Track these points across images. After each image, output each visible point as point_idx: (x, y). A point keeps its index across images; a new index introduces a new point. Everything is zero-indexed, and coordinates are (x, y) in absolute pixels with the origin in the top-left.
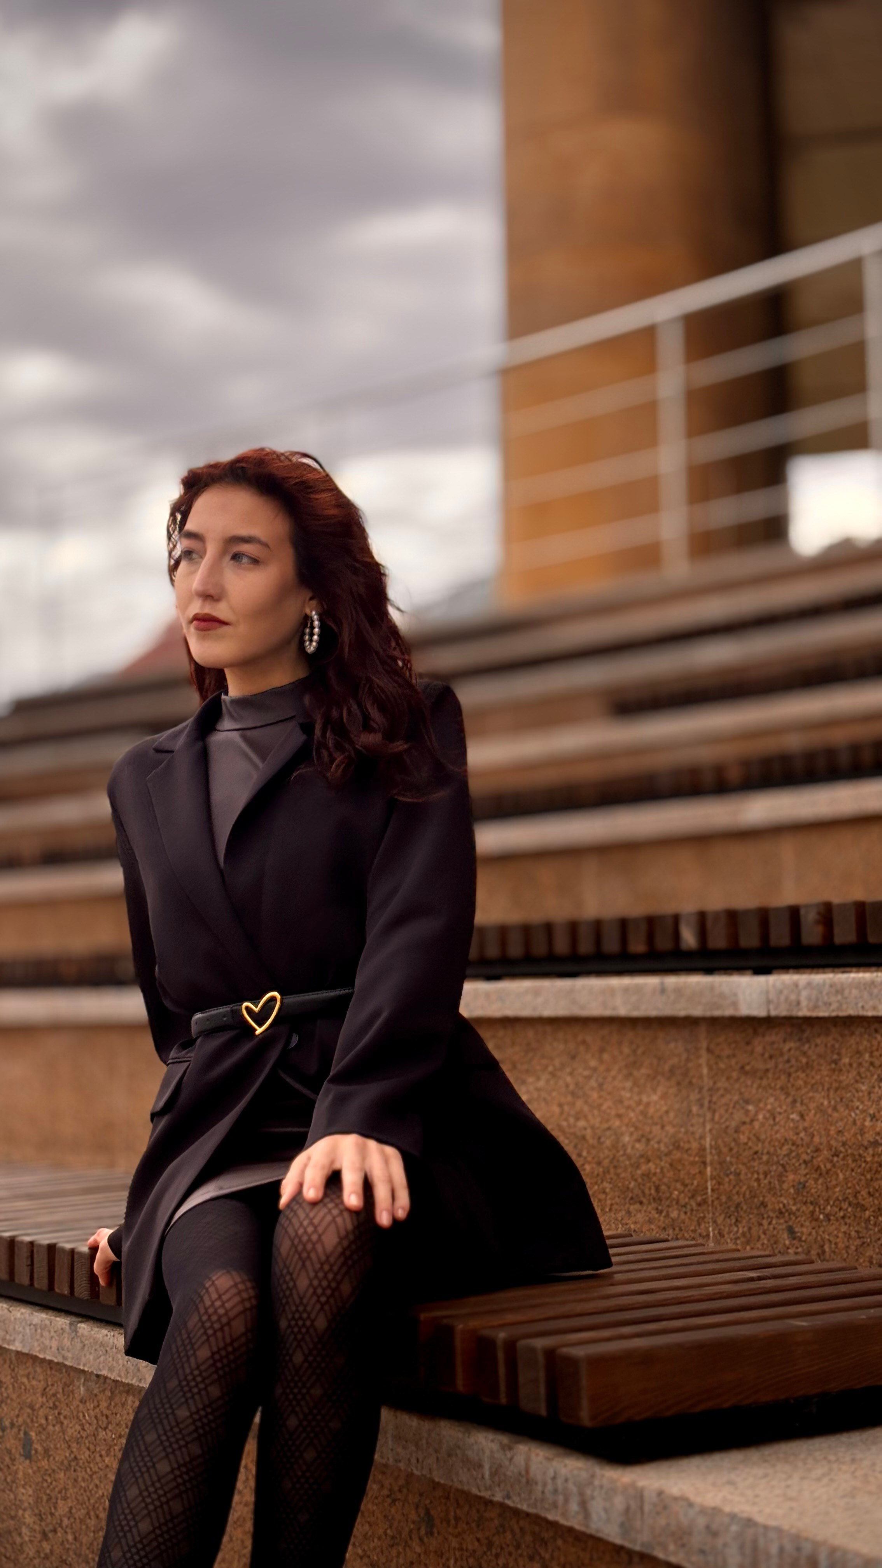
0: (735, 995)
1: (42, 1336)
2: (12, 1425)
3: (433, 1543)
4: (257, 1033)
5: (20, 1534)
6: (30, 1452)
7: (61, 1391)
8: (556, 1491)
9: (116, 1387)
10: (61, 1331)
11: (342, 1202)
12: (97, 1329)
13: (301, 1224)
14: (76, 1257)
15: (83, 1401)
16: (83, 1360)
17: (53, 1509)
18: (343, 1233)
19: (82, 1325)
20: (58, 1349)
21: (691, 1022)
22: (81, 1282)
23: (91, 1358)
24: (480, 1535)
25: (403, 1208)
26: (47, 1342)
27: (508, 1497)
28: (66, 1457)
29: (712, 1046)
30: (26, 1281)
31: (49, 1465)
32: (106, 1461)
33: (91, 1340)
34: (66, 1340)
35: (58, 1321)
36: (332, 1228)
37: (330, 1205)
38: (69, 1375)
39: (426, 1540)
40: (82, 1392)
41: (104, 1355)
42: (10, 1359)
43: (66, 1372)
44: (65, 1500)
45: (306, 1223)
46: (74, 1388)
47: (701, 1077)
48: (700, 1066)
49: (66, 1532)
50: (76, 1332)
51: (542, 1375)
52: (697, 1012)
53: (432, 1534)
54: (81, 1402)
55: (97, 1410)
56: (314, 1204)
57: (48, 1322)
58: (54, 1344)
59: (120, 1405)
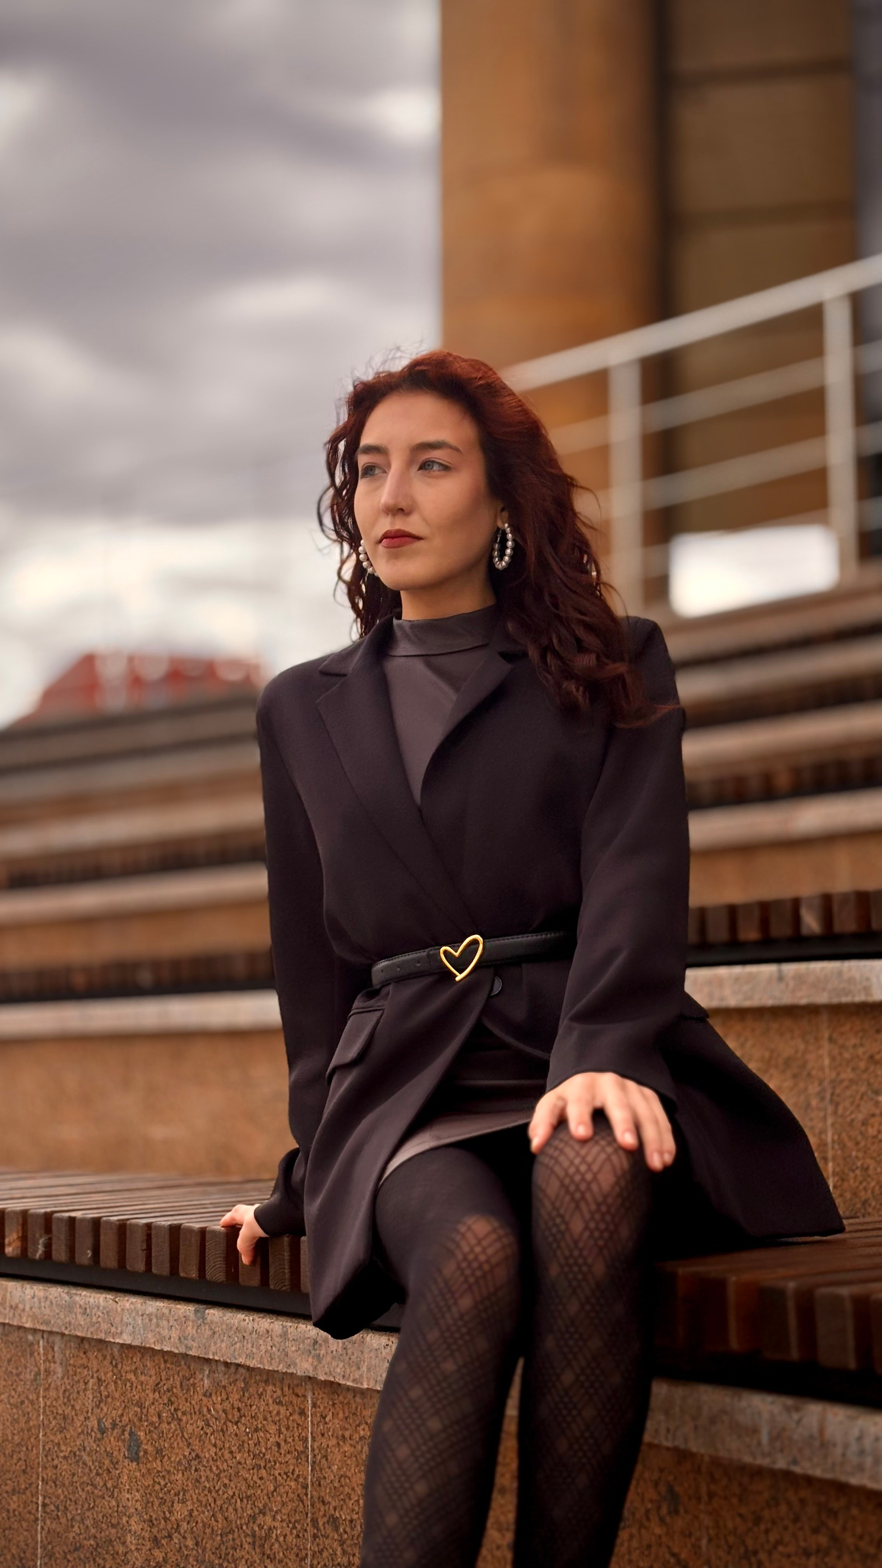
0: (868, 979)
1: (158, 1325)
2: (114, 1425)
3: (679, 1523)
4: (457, 979)
5: (124, 1543)
6: (137, 1454)
7: (178, 1384)
8: (862, 1452)
9: (251, 1377)
10: (184, 1319)
11: (614, 1140)
12: (231, 1314)
13: (572, 1163)
14: (208, 1237)
15: (208, 1394)
16: (213, 1348)
17: (167, 1513)
18: (619, 1172)
19: (212, 1311)
20: (180, 1339)
21: (813, 1010)
22: (215, 1262)
23: (224, 1345)
24: (743, 1510)
25: (669, 1152)
26: (165, 1333)
27: (795, 1462)
28: (185, 1456)
29: (835, 1036)
30: (141, 1267)
31: (162, 1466)
32: (238, 1458)
33: (224, 1327)
34: (189, 1328)
35: (180, 1309)
36: (608, 1167)
37: (603, 1143)
38: (189, 1367)
39: (668, 1519)
40: (206, 1385)
41: (240, 1341)
42: (112, 1354)
43: (185, 1364)
44: (184, 1502)
45: (577, 1161)
46: (196, 1381)
47: (822, 1068)
48: (821, 1057)
49: (184, 1537)
50: (204, 1318)
51: (850, 1326)
52: (822, 998)
53: (676, 1512)
54: (205, 1395)
55: (226, 1404)
56: (584, 1142)
57: (166, 1311)
58: (175, 1334)
59: (256, 1396)
